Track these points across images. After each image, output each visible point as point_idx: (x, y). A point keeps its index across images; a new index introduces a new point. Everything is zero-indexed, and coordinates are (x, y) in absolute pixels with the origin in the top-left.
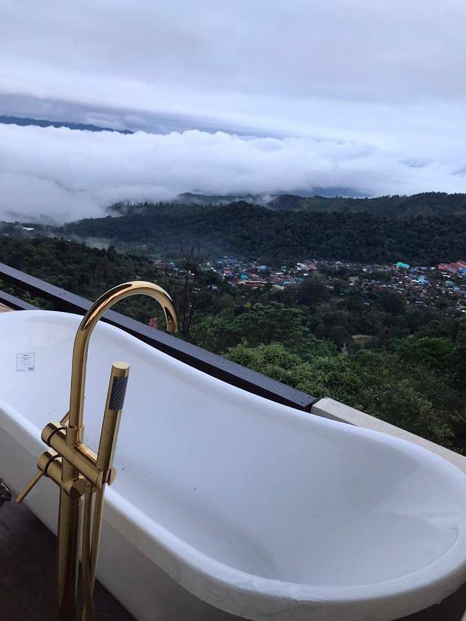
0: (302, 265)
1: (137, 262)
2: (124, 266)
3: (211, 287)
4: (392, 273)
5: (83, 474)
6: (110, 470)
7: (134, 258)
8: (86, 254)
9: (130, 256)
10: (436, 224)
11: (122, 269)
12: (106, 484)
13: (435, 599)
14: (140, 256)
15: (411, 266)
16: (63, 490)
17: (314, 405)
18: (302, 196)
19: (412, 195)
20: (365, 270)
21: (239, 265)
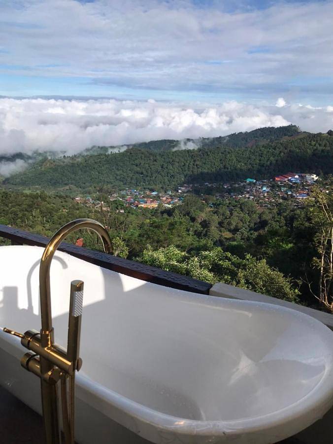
0: (182, 188)
1: (63, 200)
2: (54, 204)
3: (119, 211)
4: (244, 187)
5: (57, 366)
6: (78, 360)
7: (60, 197)
8: (24, 198)
9: (57, 196)
10: (270, 149)
11: (52, 206)
12: (76, 370)
13: (319, 416)
14: (64, 196)
15: (257, 180)
16: (43, 380)
17: (211, 289)
18: (176, 140)
19: (251, 131)
20: (226, 187)
21: (137, 194)
